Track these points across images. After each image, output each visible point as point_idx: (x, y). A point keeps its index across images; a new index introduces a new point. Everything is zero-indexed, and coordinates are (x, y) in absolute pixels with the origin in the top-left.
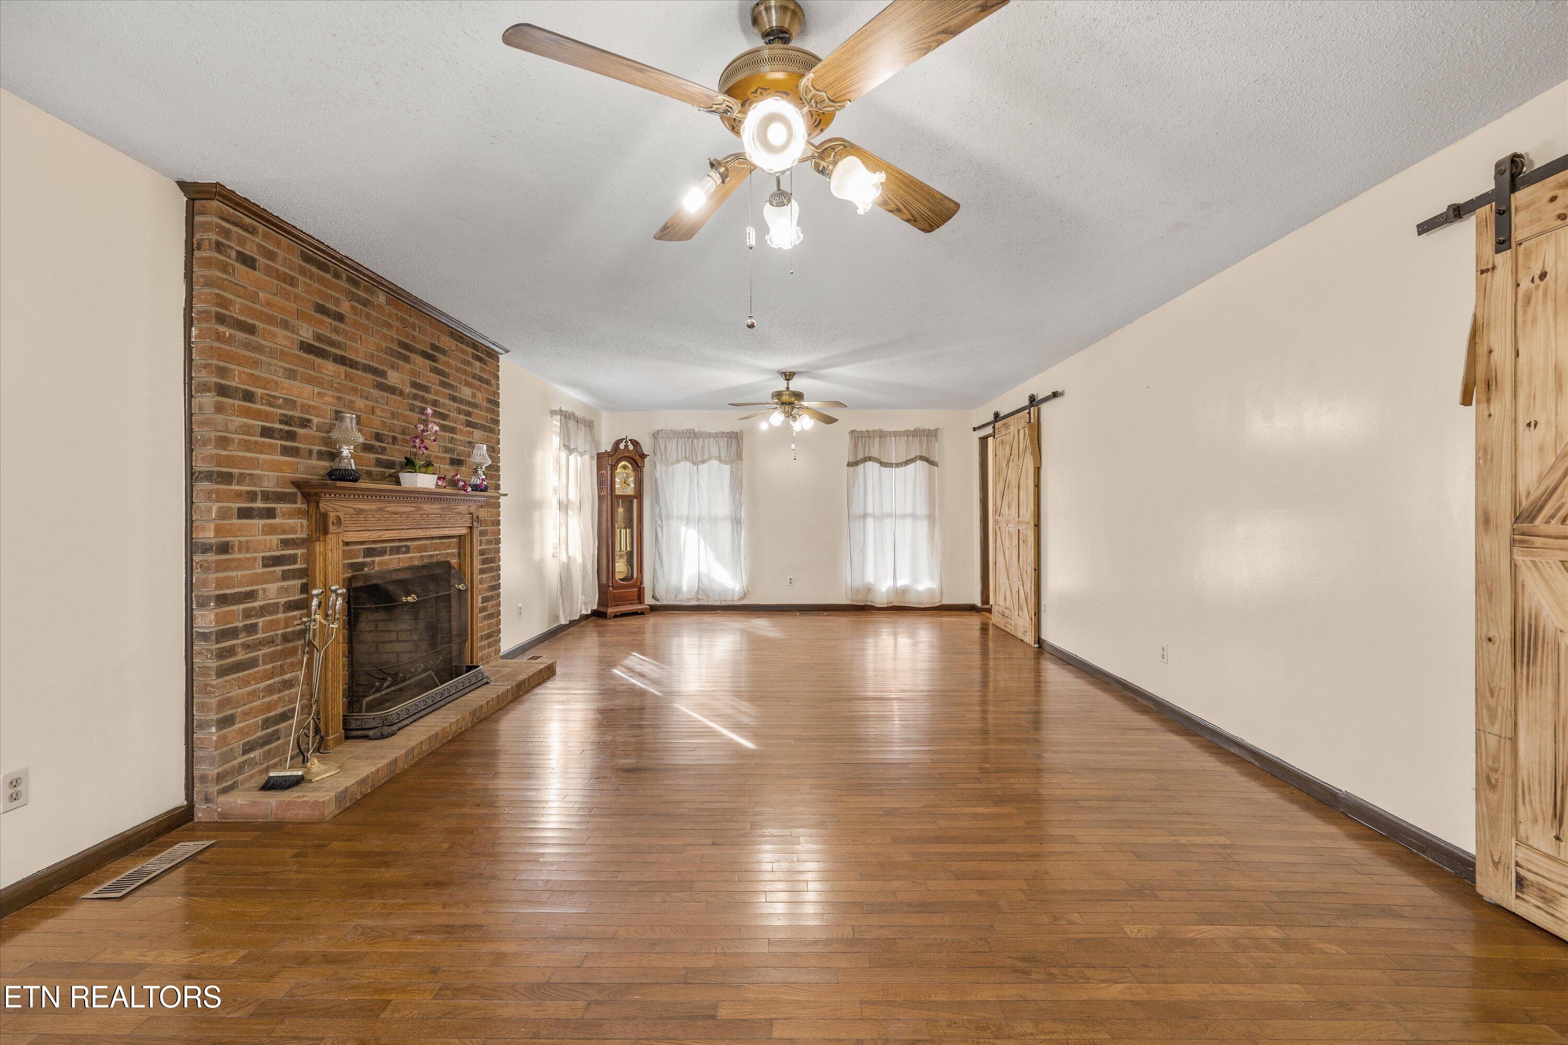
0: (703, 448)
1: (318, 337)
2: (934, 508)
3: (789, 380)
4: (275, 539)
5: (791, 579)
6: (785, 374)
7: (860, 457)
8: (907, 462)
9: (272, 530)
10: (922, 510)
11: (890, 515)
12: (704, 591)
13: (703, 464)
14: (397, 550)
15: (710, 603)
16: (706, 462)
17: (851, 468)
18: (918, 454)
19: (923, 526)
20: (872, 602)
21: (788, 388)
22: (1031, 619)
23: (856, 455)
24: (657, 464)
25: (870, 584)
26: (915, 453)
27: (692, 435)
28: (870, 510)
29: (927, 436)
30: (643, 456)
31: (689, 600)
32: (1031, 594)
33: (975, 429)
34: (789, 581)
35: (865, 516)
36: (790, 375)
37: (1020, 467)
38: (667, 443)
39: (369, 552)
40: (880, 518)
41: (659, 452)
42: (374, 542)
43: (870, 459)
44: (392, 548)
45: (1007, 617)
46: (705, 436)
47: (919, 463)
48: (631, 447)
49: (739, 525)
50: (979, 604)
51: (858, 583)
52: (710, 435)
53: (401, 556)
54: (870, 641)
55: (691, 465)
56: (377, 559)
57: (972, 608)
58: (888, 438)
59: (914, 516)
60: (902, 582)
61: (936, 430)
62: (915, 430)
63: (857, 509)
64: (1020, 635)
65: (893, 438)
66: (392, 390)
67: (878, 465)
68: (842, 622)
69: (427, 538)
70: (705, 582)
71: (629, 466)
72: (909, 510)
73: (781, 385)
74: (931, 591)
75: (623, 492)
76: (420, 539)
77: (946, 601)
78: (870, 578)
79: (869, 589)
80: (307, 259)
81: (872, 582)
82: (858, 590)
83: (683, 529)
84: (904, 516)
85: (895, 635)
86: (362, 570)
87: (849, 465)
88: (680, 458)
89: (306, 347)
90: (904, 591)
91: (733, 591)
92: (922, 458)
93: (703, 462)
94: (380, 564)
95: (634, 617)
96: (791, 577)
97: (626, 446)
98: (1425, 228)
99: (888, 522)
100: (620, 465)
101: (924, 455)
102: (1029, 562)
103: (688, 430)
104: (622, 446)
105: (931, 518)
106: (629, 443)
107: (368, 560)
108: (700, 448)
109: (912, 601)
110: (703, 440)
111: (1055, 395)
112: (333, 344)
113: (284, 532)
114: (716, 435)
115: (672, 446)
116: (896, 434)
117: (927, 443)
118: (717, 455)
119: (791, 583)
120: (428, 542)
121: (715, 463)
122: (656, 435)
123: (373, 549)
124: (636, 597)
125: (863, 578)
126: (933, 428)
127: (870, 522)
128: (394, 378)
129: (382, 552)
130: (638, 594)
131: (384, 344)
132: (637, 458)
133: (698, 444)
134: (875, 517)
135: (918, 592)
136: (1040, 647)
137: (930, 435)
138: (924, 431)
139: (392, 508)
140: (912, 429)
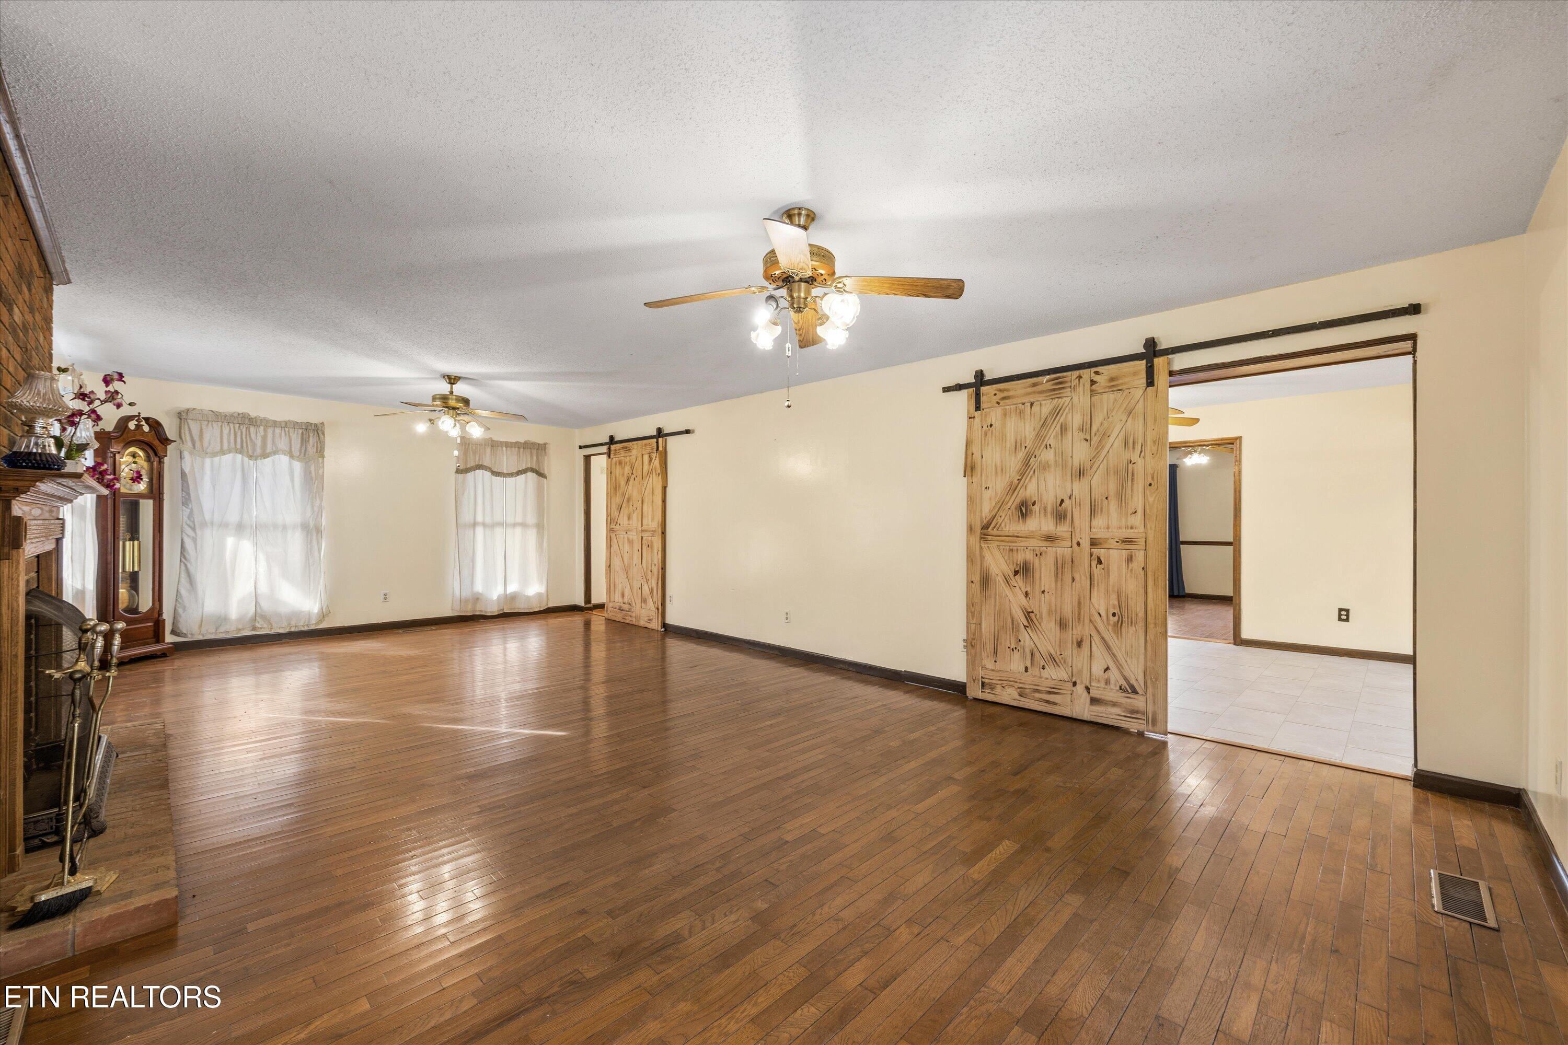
0: (264, 438)
2: (543, 518)
3: (453, 384)
5: (385, 595)
6: (449, 377)
7: (471, 464)
8: (519, 473)
10: (531, 519)
11: (501, 524)
12: (264, 617)
13: (264, 458)
15: (273, 632)
16: (268, 457)
17: (461, 476)
18: (529, 466)
19: (532, 535)
20: (481, 611)
21: (451, 392)
22: (658, 609)
23: (466, 463)
24: (186, 454)
25: (479, 593)
26: (526, 465)
27: (246, 421)
28: (479, 518)
29: (537, 449)
30: (165, 441)
31: (239, 630)
32: (657, 588)
33: (581, 447)
34: (383, 597)
35: (474, 525)
36: (455, 379)
37: (645, 485)
38: (204, 427)
40: (490, 526)
41: (188, 438)
43: (479, 467)
45: (626, 611)
46: (269, 425)
47: (530, 475)
48: (146, 428)
49: (319, 535)
50: (583, 604)
51: (466, 593)
52: (275, 424)
54: (478, 651)
55: (246, 459)
57: (574, 609)
58: (500, 448)
59: (524, 525)
60: (512, 588)
61: (545, 444)
62: (526, 443)
63: (467, 518)
64: (642, 623)
65: (504, 448)
67: (489, 474)
68: (448, 635)
70: (265, 605)
71: (141, 453)
72: (519, 519)
73: (443, 387)
74: (539, 595)
75: (130, 490)
77: (551, 604)
78: (479, 588)
79: (477, 599)
81: (480, 591)
82: (467, 601)
83: (230, 541)
84: (515, 525)
85: (505, 643)
87: (458, 471)
88: (225, 447)
90: (513, 597)
91: (309, 614)
92: (532, 470)
93: (265, 456)
95: (149, 662)
96: (385, 592)
97: (138, 427)
98: (946, 390)
99: (499, 531)
100: (127, 452)
101: (534, 467)
102: (655, 561)
103: (239, 414)
104: (132, 425)
105: (540, 527)
106: (143, 423)
108: (259, 439)
109: (521, 607)
110: (264, 429)
111: (687, 432)
114: (286, 425)
115: (212, 434)
116: (507, 445)
117: (537, 456)
118: (288, 449)
119: (385, 598)
121: (284, 459)
122: (182, 416)
124: (151, 634)
125: (472, 588)
126: (541, 442)
127: (479, 530)
130: (154, 631)
132: (156, 443)
133: (257, 435)
134: (484, 525)
135: (528, 598)
136: (665, 630)
137: (539, 449)
138: (533, 444)
140: (522, 441)
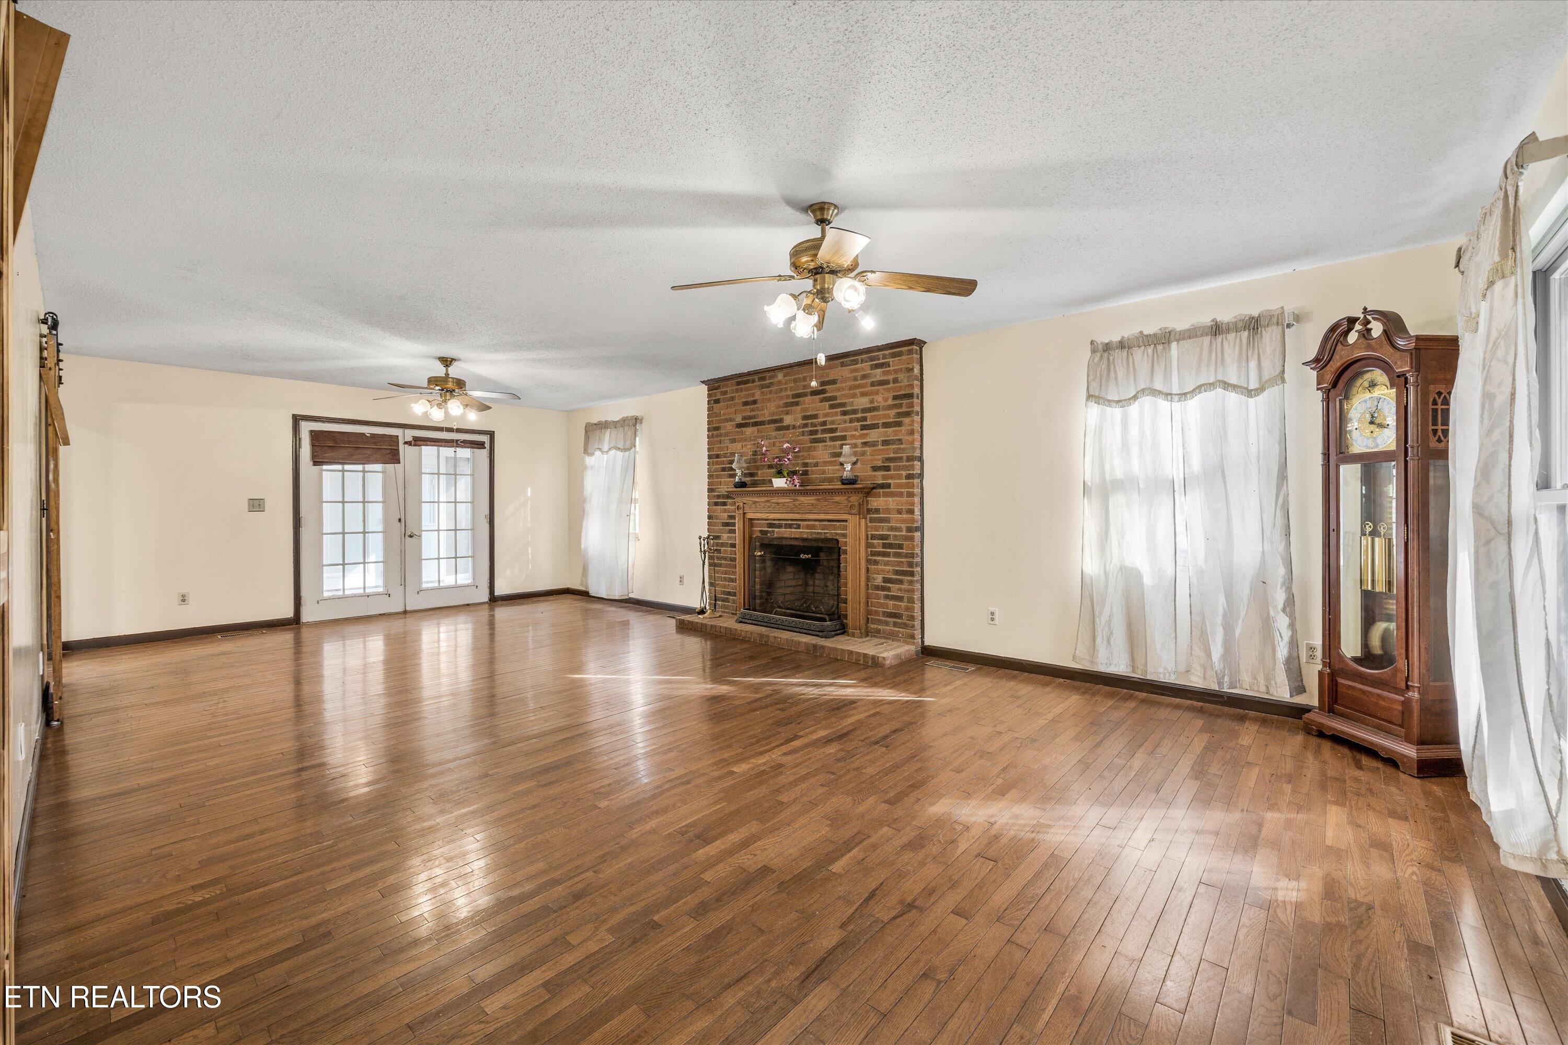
1: (744, 418)
4: (726, 514)
9: (725, 511)
14: (790, 526)
39: (771, 525)
42: (774, 520)
44: (786, 524)
53: (793, 530)
56: (776, 530)
66: (787, 428)
69: (816, 520)
75: (1369, 446)
76: (809, 520)
80: (738, 384)
86: (767, 534)
89: (740, 426)
94: (778, 533)
100: (1360, 383)
104: (1352, 336)
107: (770, 529)
112: (751, 418)
113: (729, 512)
120: (817, 523)
123: (774, 524)
124: (1397, 718)
128: (788, 420)
129: (780, 526)
130: (1402, 714)
131: (781, 403)
139: (775, 500)
